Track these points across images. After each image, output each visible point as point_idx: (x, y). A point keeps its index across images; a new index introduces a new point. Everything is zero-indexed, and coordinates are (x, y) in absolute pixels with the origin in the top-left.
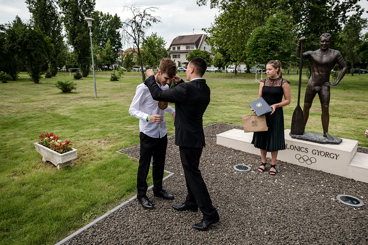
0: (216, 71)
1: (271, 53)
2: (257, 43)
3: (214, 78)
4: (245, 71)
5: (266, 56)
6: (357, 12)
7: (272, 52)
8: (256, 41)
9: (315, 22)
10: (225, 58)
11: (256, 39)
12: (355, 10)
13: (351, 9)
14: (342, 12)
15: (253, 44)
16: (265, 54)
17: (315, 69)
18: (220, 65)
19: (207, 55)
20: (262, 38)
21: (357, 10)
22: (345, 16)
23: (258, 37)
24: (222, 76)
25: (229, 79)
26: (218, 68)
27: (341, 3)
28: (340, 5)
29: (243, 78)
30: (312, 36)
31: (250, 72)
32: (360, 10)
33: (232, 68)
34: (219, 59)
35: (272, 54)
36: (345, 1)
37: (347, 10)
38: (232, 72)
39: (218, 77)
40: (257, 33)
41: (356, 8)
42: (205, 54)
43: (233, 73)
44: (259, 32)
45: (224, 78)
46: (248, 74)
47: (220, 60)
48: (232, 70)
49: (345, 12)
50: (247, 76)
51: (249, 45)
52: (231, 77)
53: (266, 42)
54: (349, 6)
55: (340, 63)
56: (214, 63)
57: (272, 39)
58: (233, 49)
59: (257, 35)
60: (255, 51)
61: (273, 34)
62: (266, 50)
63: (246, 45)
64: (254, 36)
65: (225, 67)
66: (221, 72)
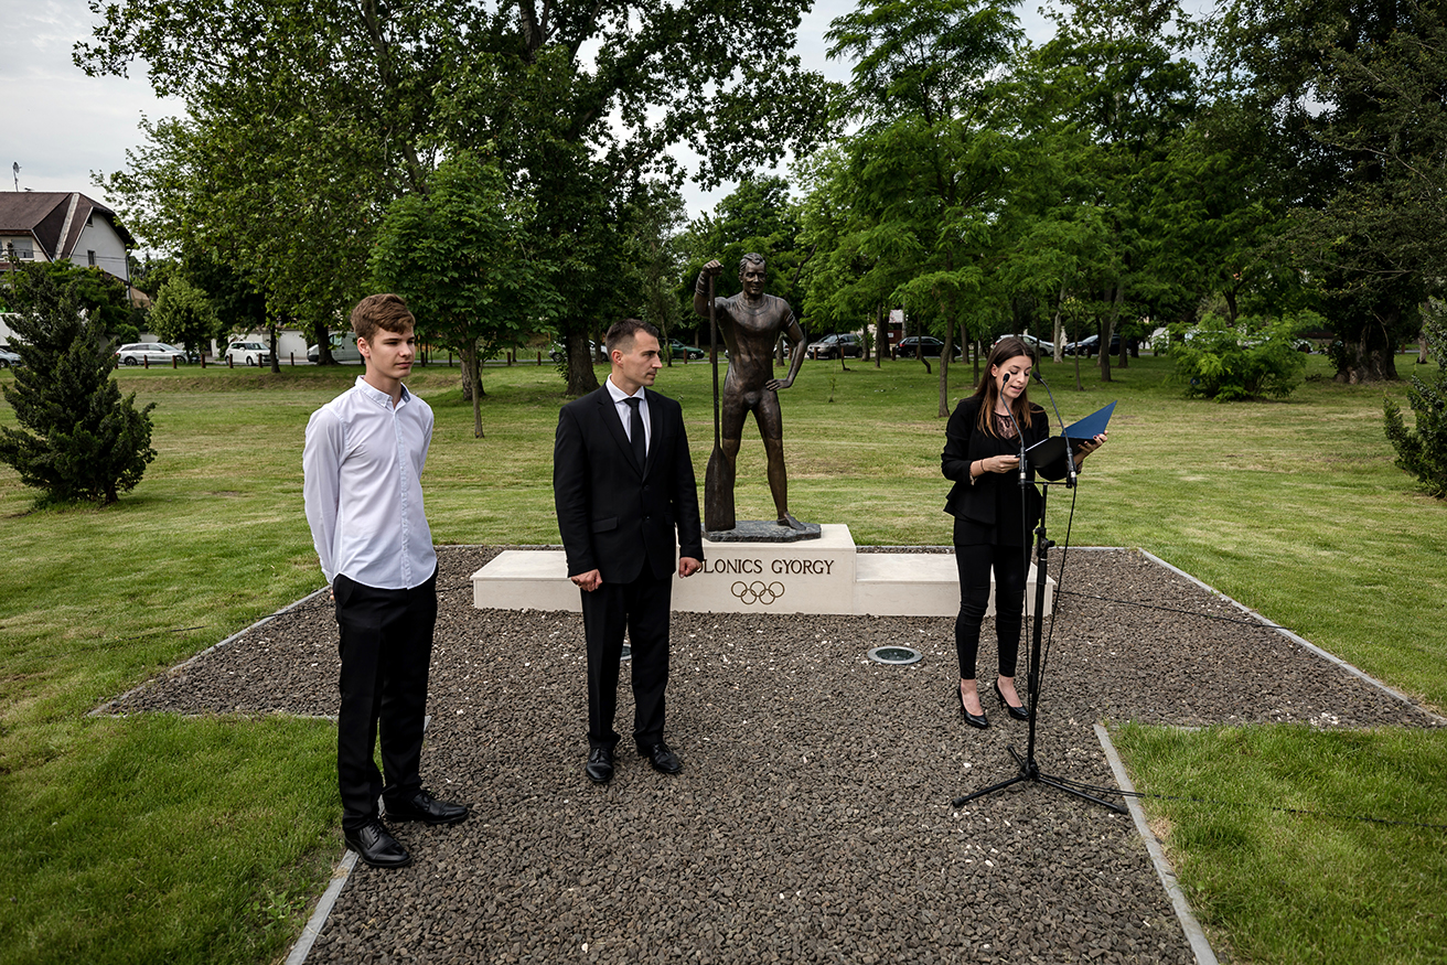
0: (176, 361)
2: (411, 255)
3: (177, 389)
4: (312, 358)
6: (668, 177)
8: (404, 247)
9: (566, 195)
10: (219, 304)
11: (405, 239)
12: (665, 170)
13: (652, 165)
14: (630, 173)
15: (398, 258)
16: (448, 295)
17: (741, 346)
18: (192, 334)
19: (113, 287)
20: (426, 238)
21: (669, 171)
22: (636, 184)
23: (408, 234)
24: (213, 380)
25: (250, 394)
26: (181, 345)
27: (622, 145)
28: (623, 150)
29: (312, 386)
30: (565, 241)
31: (334, 363)
32: (676, 171)
33: (250, 348)
34: (184, 305)
36: (633, 140)
37: (641, 168)
38: (253, 364)
39: (197, 385)
40: (406, 219)
41: (664, 165)
42: (99, 285)
43: (261, 365)
44: (416, 216)
45: (223, 390)
46: (331, 372)
47: (189, 311)
48: (253, 354)
49: (637, 174)
50: (328, 378)
51: (382, 261)
52: (257, 384)
53: (443, 252)
54: (646, 155)
56: (160, 324)
57: (465, 242)
58: (279, 271)
59: (406, 226)
60: (406, 285)
61: (462, 225)
62: (446, 280)
63: (369, 260)
64: (396, 229)
65: (214, 342)
66: (204, 365)
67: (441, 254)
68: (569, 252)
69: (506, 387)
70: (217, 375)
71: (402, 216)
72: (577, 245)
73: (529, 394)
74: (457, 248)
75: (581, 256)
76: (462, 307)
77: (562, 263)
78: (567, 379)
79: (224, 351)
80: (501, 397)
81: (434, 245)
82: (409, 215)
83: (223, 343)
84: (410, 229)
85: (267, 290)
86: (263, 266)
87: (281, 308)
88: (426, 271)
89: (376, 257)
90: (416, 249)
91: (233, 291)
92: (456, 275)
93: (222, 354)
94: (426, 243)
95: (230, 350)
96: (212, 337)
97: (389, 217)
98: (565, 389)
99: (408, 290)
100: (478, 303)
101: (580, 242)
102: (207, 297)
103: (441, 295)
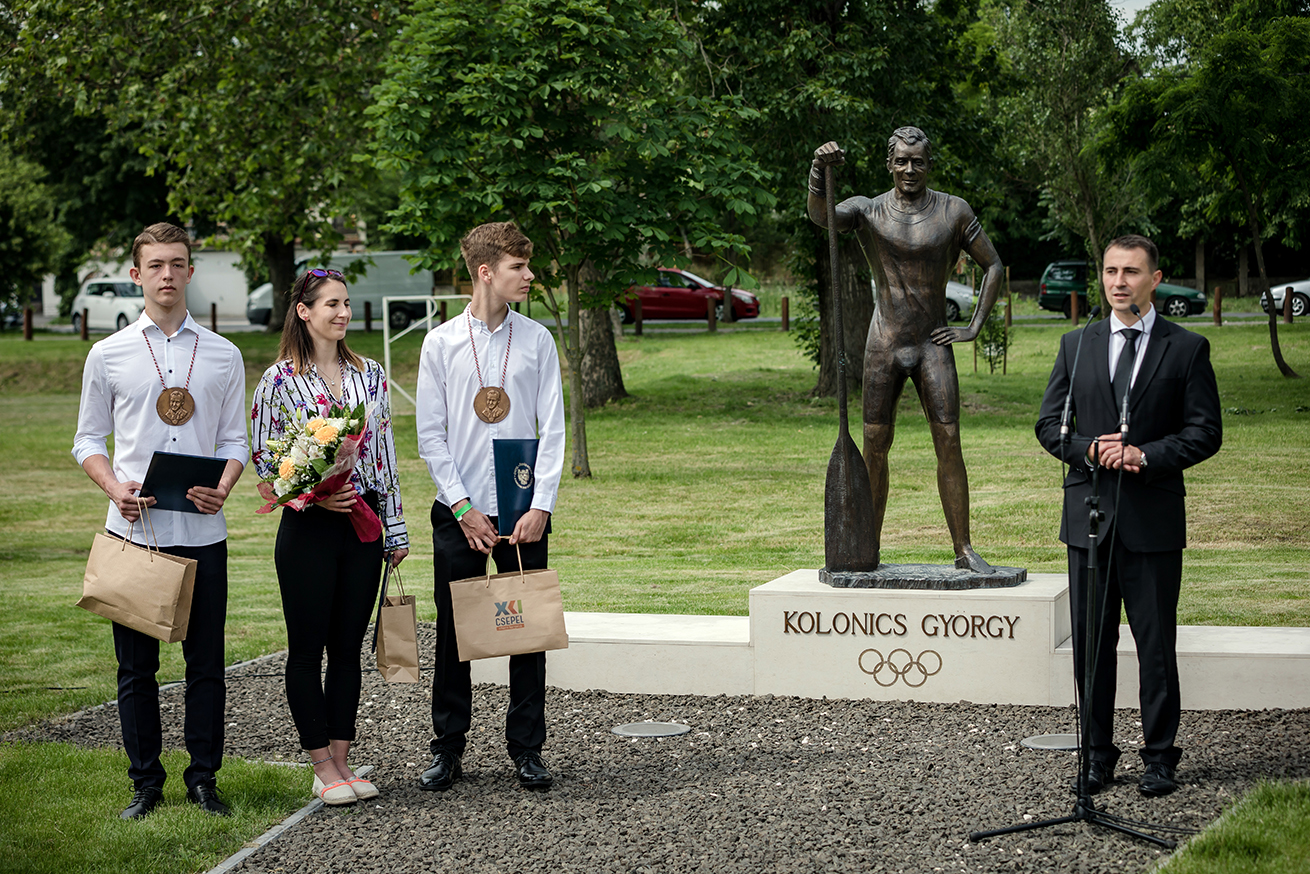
1: (560, 171)
2: (452, 97)
5: (525, 191)
7: (564, 164)
8: (439, 80)
10: (69, 196)
11: (441, 63)
15: (425, 103)
17: (890, 274)
20: (484, 59)
23: (449, 54)
33: (126, 295)
35: (568, 173)
40: (445, 25)
44: (466, 17)
48: (130, 307)
51: (395, 109)
53: (514, 87)
55: (975, 248)
57: (558, 68)
58: (199, 126)
59: (445, 39)
60: (440, 156)
61: (551, 33)
62: (519, 143)
63: (369, 110)
64: (424, 45)
65: (49, 283)
66: (31, 333)
67: (511, 93)
68: (812, 69)
69: (683, 380)
70: (54, 356)
71: (438, 18)
72: (829, 51)
73: (728, 393)
74: (543, 77)
75: (837, 76)
76: (548, 201)
77: (795, 93)
78: (818, 359)
79: (68, 303)
80: (663, 400)
81: (497, 76)
82: (451, 15)
83: (68, 284)
84: (452, 43)
85: (171, 166)
86: (167, 115)
87: (199, 204)
88: (481, 129)
89: (384, 103)
90: (461, 83)
91: (98, 165)
92: (539, 133)
93: (66, 312)
94: (482, 71)
95: (84, 300)
96: (45, 270)
97: (415, 20)
98: (813, 383)
99: (441, 167)
100: (580, 191)
101: (837, 44)
102: (45, 181)
103: (509, 177)
